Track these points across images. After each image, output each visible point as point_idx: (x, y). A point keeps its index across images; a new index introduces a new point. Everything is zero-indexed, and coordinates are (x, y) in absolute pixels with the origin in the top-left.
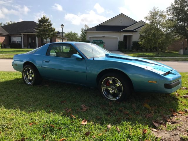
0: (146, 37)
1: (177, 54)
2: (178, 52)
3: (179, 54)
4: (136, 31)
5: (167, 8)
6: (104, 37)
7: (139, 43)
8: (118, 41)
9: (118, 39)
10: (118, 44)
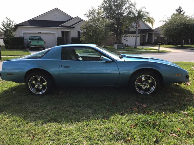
0: (88, 34)
1: (112, 48)
2: (113, 47)
3: (114, 49)
4: (73, 27)
5: (99, 6)
6: (41, 32)
7: (80, 39)
8: (56, 37)
9: (56, 34)
10: (56, 40)
